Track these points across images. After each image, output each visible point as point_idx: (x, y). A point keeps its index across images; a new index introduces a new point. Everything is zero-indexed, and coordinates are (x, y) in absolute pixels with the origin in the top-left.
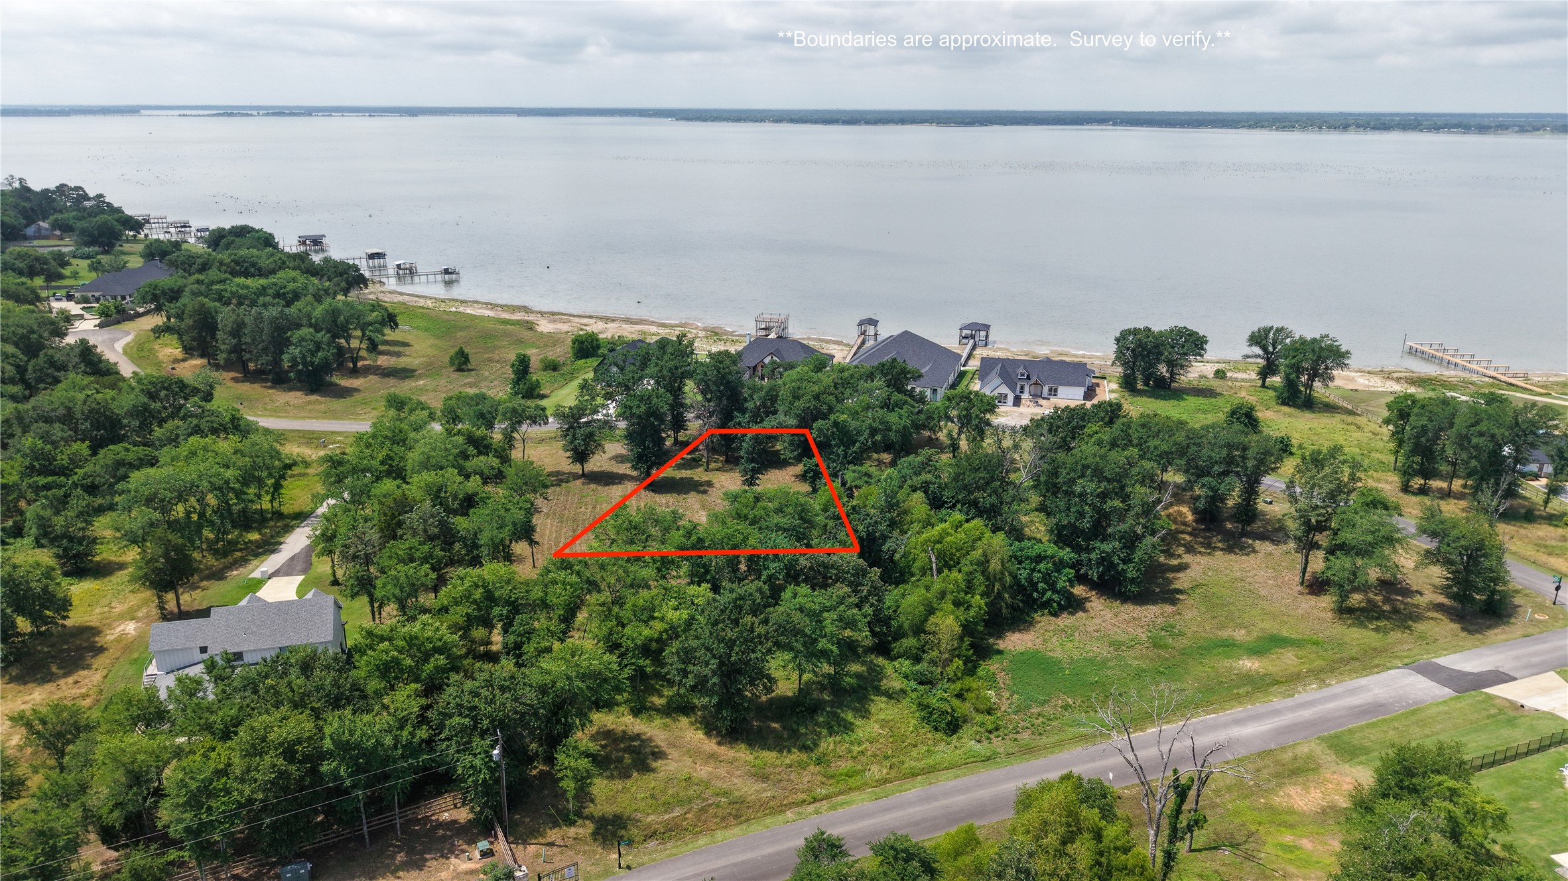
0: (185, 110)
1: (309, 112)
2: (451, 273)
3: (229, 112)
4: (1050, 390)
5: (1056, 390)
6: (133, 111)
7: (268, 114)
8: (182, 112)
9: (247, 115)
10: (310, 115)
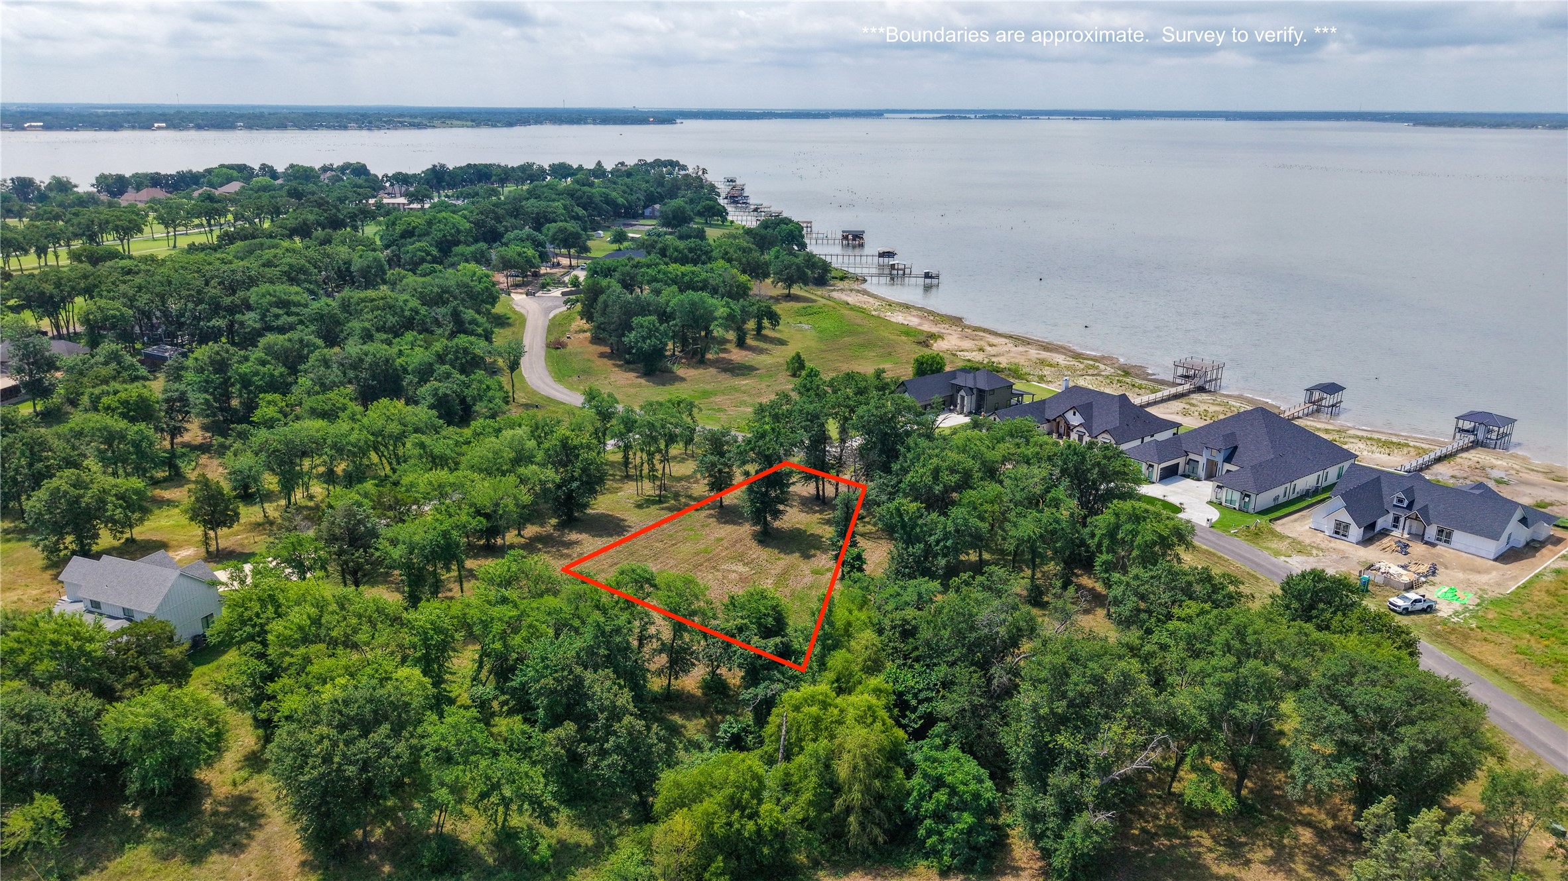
0: (915, 114)
1: (1021, 115)
2: (931, 277)
3: (951, 115)
4: (1440, 531)
5: (1449, 535)
6: (878, 114)
7: (983, 118)
8: (913, 115)
9: (965, 118)
10: (1020, 118)
